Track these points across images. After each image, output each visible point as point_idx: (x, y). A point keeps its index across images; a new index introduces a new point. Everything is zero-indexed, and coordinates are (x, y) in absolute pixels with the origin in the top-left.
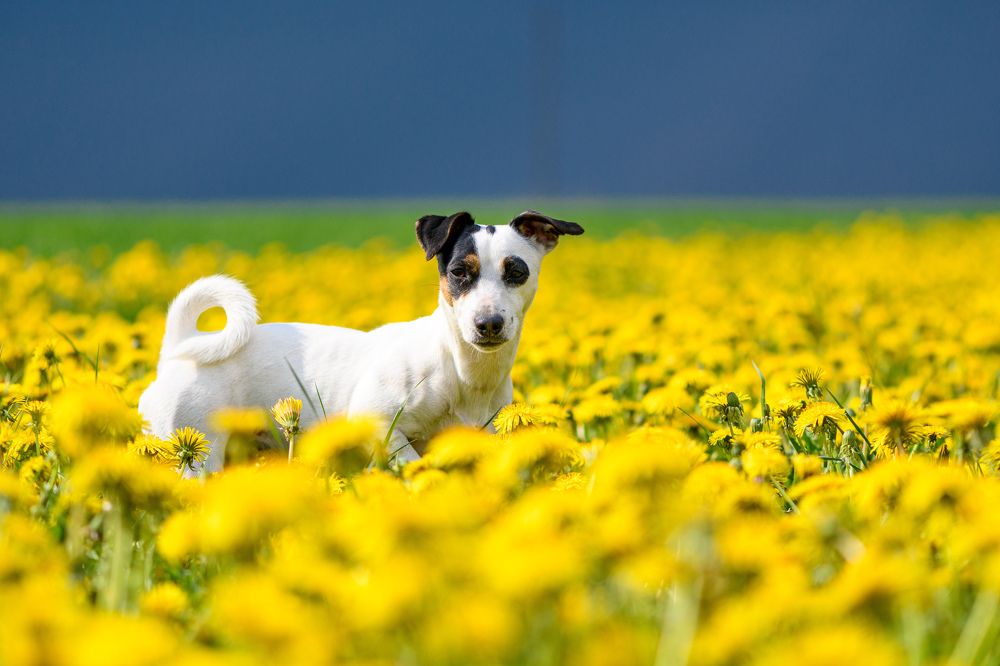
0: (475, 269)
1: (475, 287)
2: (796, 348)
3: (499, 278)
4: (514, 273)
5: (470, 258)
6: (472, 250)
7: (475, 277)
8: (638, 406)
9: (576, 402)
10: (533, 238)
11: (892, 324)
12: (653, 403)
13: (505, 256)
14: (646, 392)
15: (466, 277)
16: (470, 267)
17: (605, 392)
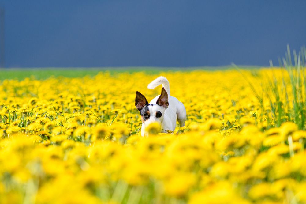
0: (149, 114)
1: (149, 118)
2: (76, 110)
3: (155, 116)
4: (159, 115)
5: (148, 112)
6: (148, 110)
7: (149, 116)
8: (26, 129)
9: (7, 128)
10: (162, 106)
11: (106, 103)
12: (30, 127)
13: (156, 111)
14: (29, 124)
15: (147, 116)
16: (148, 114)
17: (16, 125)
